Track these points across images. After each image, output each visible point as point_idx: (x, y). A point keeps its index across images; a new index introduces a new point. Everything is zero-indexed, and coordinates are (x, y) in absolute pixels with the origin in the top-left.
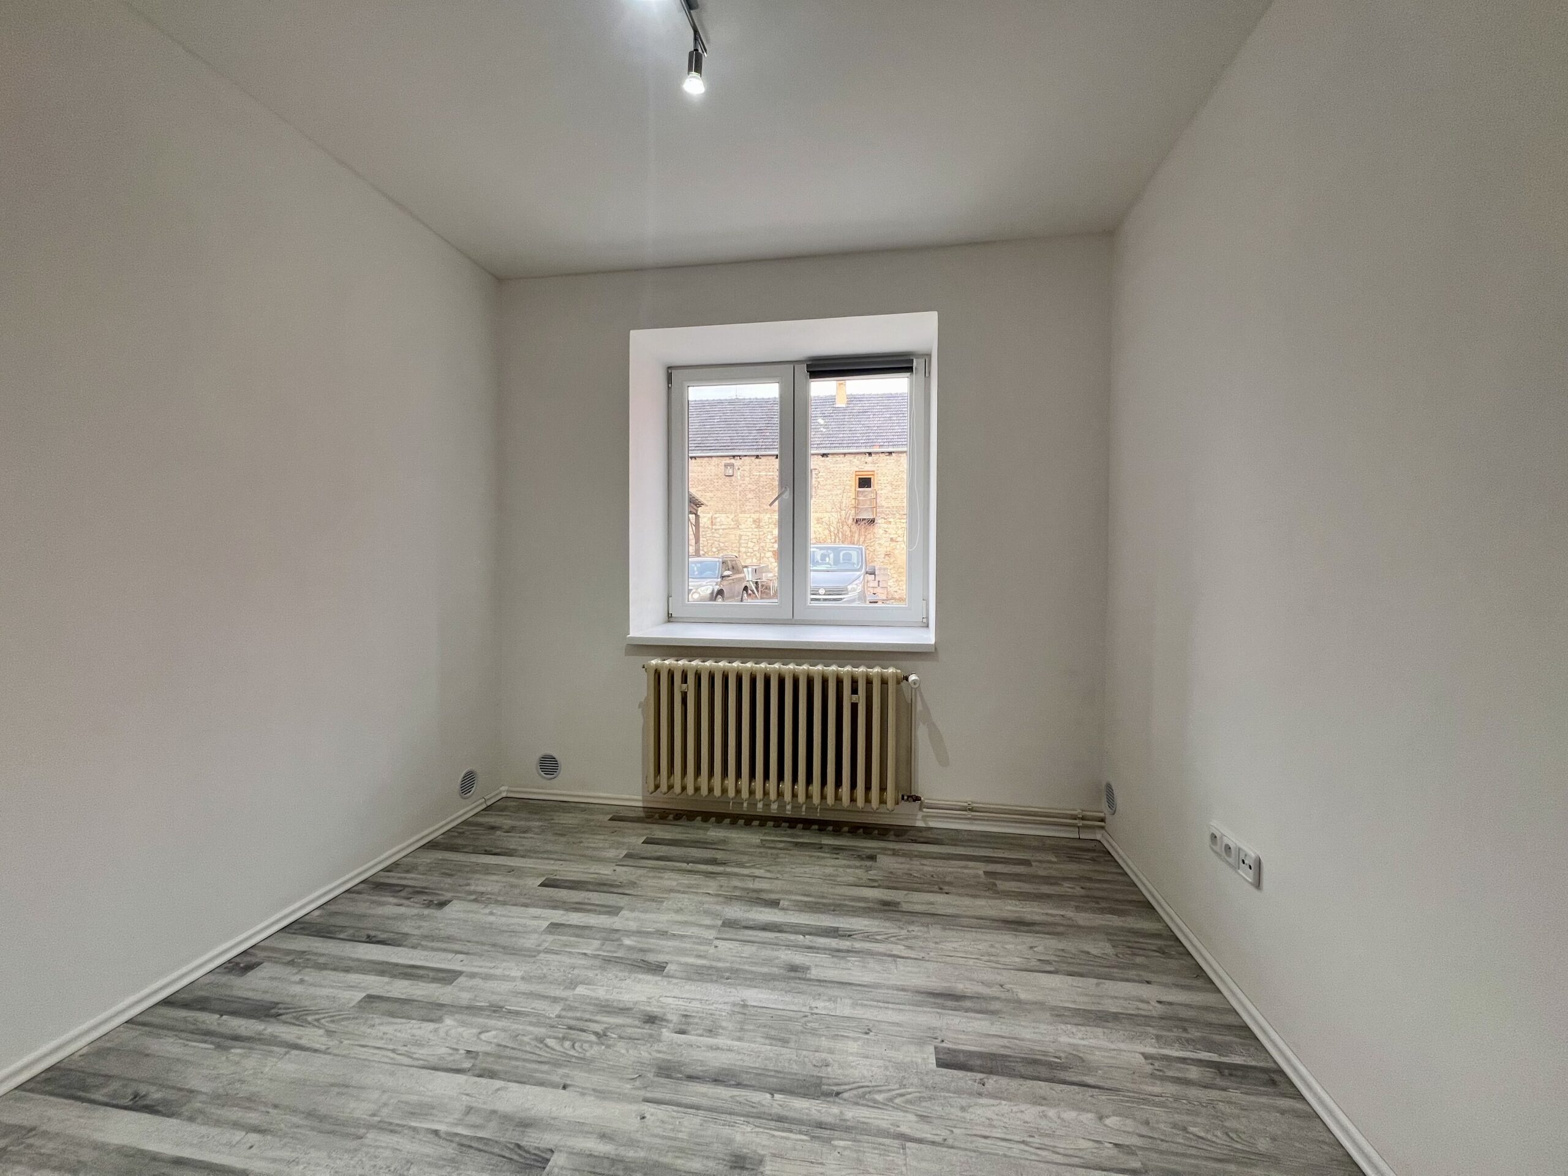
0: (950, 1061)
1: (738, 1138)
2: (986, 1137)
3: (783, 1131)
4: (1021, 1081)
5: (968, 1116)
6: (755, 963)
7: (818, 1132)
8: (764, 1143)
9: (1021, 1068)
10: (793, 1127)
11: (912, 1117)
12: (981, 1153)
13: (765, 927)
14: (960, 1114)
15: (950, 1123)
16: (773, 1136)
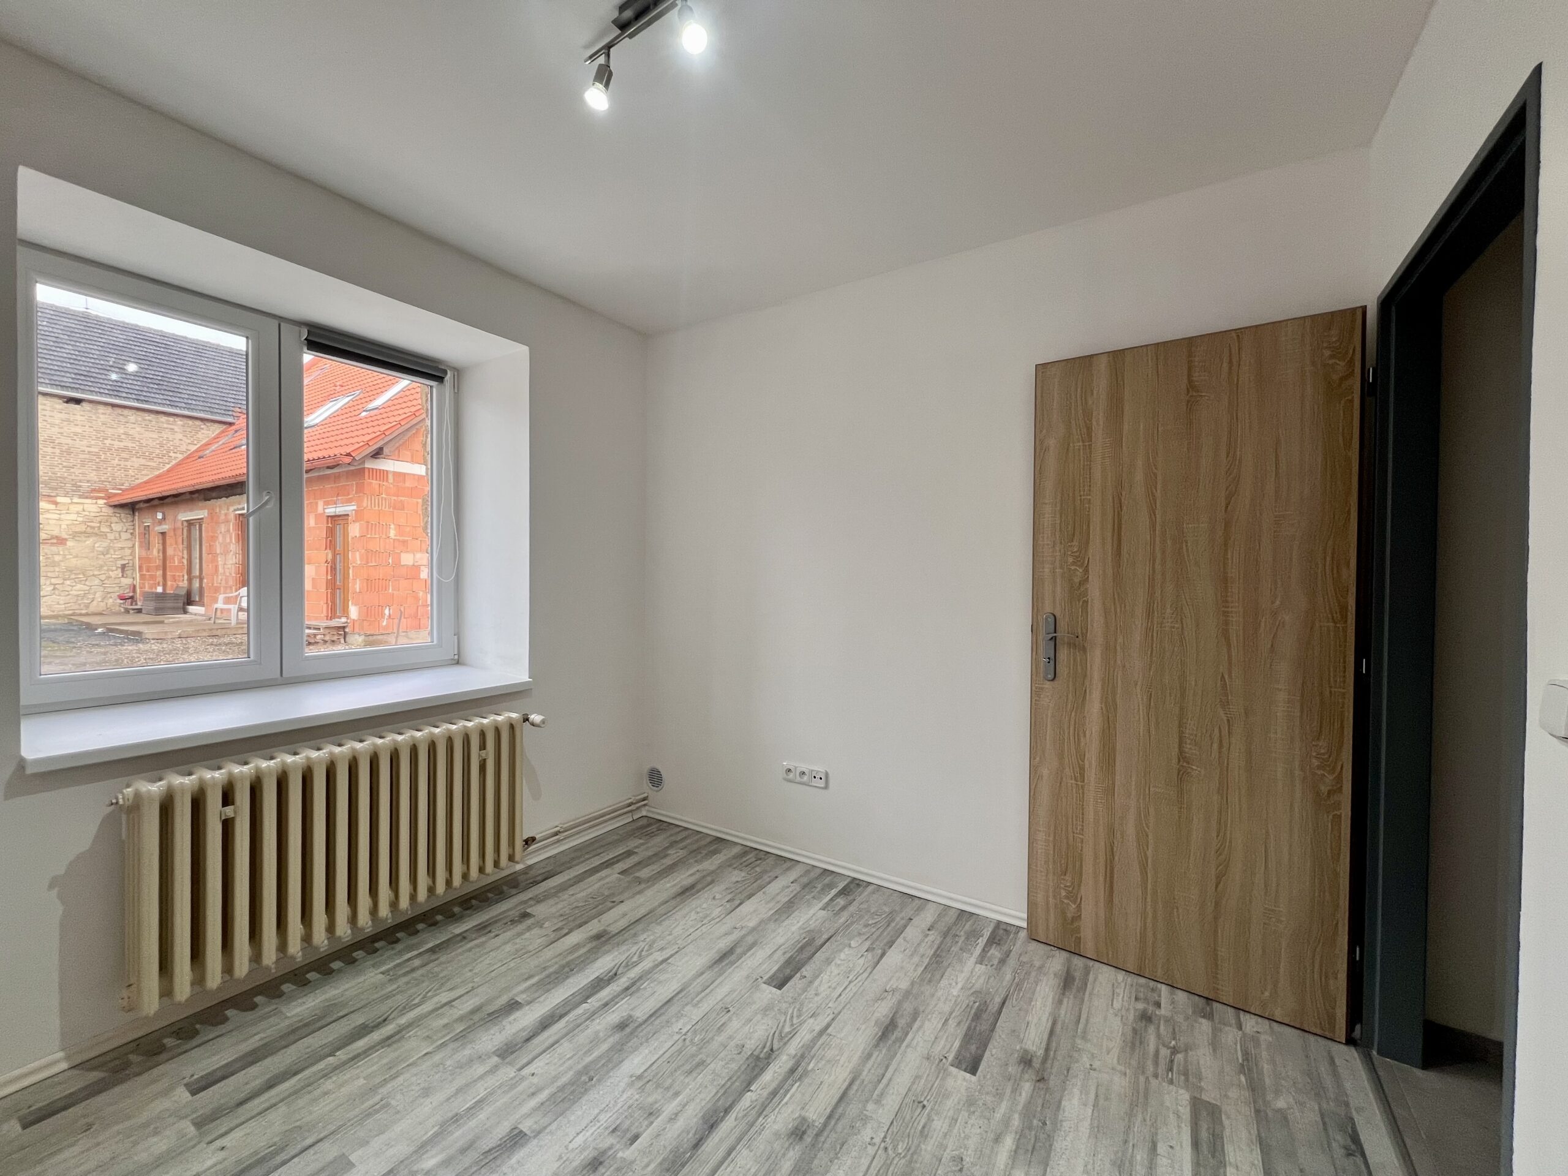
0: (780, 981)
1: (776, 1127)
2: (840, 995)
3: (785, 1096)
4: (812, 961)
5: (823, 995)
6: (589, 1051)
7: (797, 1075)
8: (789, 1111)
9: (804, 955)
10: (786, 1087)
11: (811, 1021)
12: (849, 1002)
13: (545, 1024)
14: (820, 997)
15: (823, 1006)
16: (786, 1103)
